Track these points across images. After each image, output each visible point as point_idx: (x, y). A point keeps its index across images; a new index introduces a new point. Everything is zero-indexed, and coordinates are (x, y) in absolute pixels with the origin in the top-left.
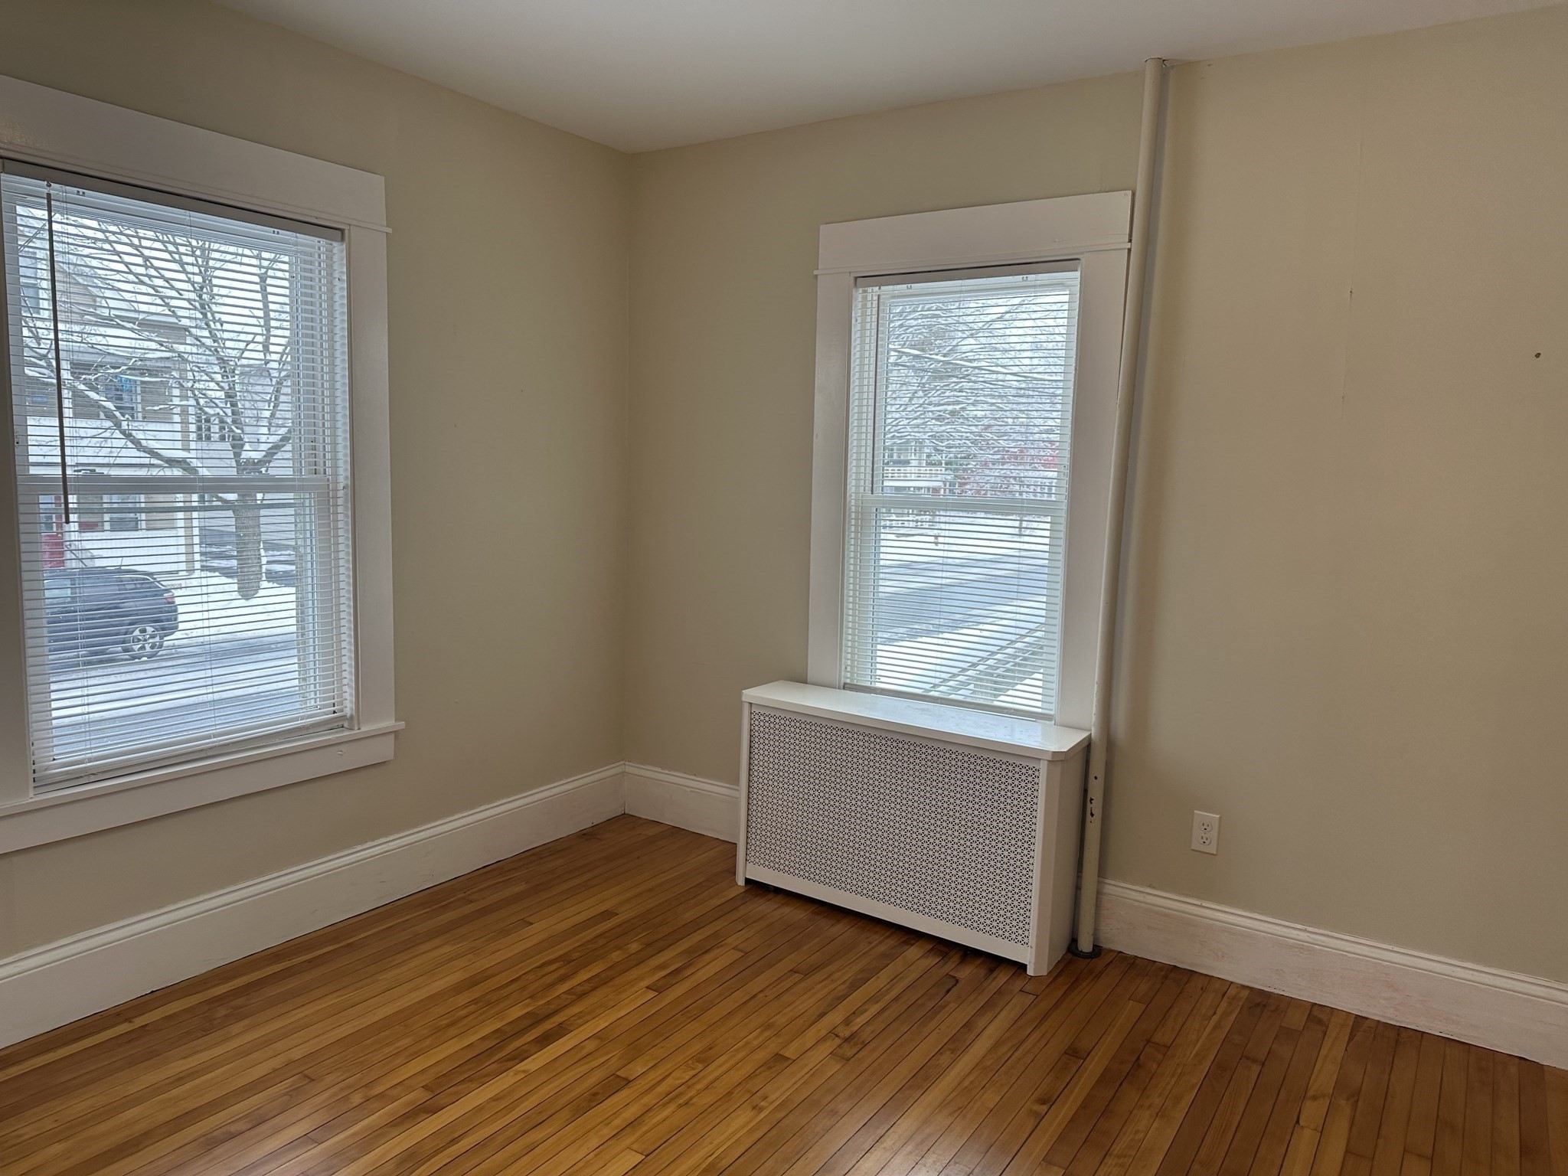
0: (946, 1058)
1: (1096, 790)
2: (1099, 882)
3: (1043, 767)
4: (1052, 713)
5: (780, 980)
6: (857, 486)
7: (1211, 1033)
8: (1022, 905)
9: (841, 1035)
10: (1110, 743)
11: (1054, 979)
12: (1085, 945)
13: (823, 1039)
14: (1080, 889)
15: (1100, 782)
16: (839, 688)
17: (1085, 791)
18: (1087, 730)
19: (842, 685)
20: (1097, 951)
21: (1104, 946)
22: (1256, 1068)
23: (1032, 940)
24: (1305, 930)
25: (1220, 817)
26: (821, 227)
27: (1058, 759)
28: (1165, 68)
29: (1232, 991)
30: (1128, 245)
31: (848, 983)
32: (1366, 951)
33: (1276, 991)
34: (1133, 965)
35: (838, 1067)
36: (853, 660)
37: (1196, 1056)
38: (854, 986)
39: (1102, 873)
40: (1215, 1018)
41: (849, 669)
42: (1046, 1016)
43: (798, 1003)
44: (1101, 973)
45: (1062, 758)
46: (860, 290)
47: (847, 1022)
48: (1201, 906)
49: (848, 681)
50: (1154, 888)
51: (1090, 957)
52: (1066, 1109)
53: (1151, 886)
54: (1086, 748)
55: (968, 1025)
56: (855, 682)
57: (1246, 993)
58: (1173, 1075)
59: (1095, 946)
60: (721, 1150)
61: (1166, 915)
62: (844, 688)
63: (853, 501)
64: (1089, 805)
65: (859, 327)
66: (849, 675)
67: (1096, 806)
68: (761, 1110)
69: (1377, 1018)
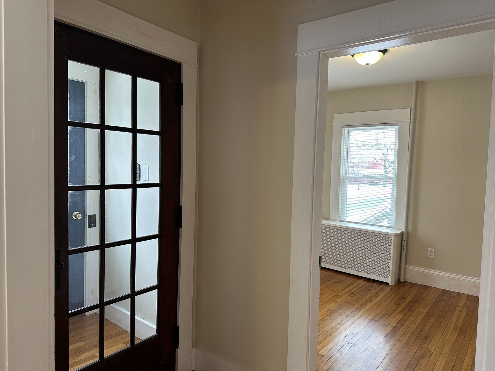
0: (374, 297)
1: (404, 244)
2: (405, 266)
3: (393, 237)
4: (393, 226)
5: (332, 284)
6: (342, 173)
7: (434, 296)
8: (388, 269)
9: (350, 293)
10: (408, 233)
11: (396, 286)
12: (402, 280)
13: (346, 293)
14: (401, 267)
15: (405, 242)
16: (338, 221)
17: (402, 244)
18: (402, 230)
19: (339, 220)
20: (405, 282)
21: (406, 281)
22: (445, 302)
23: (390, 277)
24: (456, 275)
25: (435, 250)
26: (334, 115)
27: (396, 235)
28: (418, 82)
29: (438, 290)
30: (410, 120)
31: (348, 285)
32: (470, 279)
33: (449, 290)
34: (414, 285)
35: (351, 298)
36: (341, 214)
37: (431, 299)
38: (349, 285)
39: (406, 264)
40: (435, 294)
41: (340, 217)
42: (395, 292)
43: (337, 287)
44: (407, 285)
45: (397, 235)
46: (343, 129)
47: (350, 291)
48: (430, 271)
49: (340, 220)
50: (419, 267)
51: (403, 283)
52: (402, 306)
53: (418, 266)
54: (402, 234)
55: (377, 293)
56: (342, 220)
57: (442, 290)
58: (426, 302)
59: (404, 281)
60: (331, 308)
61: (422, 273)
62: (339, 221)
63: (341, 177)
64: (403, 247)
65: (343, 137)
66: (340, 218)
67: (404, 247)
68: (337, 303)
69: (473, 295)
